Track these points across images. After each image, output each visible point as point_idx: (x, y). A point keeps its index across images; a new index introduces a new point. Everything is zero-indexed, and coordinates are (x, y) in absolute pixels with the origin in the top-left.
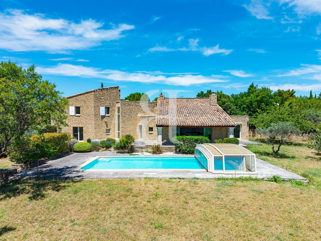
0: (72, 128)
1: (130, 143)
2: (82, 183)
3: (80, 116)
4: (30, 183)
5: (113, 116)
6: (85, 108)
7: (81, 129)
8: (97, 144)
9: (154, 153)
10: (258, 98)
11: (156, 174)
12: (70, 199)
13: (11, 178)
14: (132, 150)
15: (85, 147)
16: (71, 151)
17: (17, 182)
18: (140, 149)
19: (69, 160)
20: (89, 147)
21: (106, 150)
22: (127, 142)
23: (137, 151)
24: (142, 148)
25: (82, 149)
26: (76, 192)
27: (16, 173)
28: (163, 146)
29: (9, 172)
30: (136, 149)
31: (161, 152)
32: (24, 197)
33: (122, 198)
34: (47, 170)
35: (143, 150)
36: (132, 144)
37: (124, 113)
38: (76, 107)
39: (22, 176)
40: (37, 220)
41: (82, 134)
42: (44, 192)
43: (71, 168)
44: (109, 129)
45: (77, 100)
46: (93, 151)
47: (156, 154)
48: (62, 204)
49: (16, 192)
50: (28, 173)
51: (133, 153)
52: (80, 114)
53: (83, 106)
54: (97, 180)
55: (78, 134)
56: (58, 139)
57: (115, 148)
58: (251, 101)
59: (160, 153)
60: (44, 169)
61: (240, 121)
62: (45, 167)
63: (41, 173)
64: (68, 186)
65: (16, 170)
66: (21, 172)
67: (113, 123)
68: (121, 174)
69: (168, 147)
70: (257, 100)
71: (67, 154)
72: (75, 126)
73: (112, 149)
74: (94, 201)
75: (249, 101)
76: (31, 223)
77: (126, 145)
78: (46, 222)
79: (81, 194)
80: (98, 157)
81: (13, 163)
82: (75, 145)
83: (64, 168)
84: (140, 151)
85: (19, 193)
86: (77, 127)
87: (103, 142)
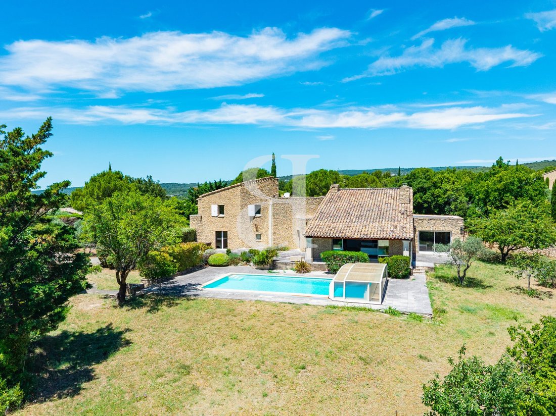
0: (214, 233)
1: (270, 258)
2: (195, 301)
3: (223, 217)
4: (152, 298)
5: (266, 217)
6: (230, 206)
7: (225, 233)
8: (236, 257)
9: (298, 271)
10: (500, 186)
11: (271, 297)
12: (180, 314)
13: (138, 292)
14: (274, 266)
15: (221, 260)
16: (206, 264)
17: (142, 296)
18: (284, 266)
19: (197, 277)
20: (226, 260)
21: (246, 264)
22: (267, 257)
23: (280, 268)
24: (286, 264)
25: (217, 263)
26: (187, 309)
27: (143, 288)
28: (314, 263)
29: (136, 288)
30: (279, 265)
31: (307, 271)
32: (145, 309)
33: (223, 317)
34: (170, 287)
35: (288, 267)
36: (274, 258)
37: (277, 214)
38: (220, 206)
39: (148, 291)
40: (152, 327)
41: (227, 240)
42: (160, 307)
43: (194, 285)
44: (261, 234)
45: (220, 196)
46: (231, 264)
47: (301, 273)
48: (173, 317)
49: (140, 305)
50: (154, 289)
51: (275, 271)
52: (223, 214)
53: (228, 204)
54: (211, 300)
55: (221, 240)
56: (188, 252)
57: (255, 263)
58: (487, 191)
59: (305, 272)
60: (169, 285)
61: (448, 226)
62: (170, 283)
63: (165, 289)
64: (180, 304)
65: (143, 285)
66: (148, 287)
67: (265, 226)
68: (237, 296)
69: (319, 265)
70: (498, 189)
71: (201, 267)
72: (218, 230)
73: (252, 264)
74: (199, 318)
75: (484, 190)
76: (147, 329)
77: (265, 260)
78: (158, 329)
79: (190, 310)
80: (230, 273)
81: (141, 278)
82: (210, 257)
83: (186, 285)
84: (284, 268)
85: (142, 306)
86: (221, 232)
87: (244, 254)
